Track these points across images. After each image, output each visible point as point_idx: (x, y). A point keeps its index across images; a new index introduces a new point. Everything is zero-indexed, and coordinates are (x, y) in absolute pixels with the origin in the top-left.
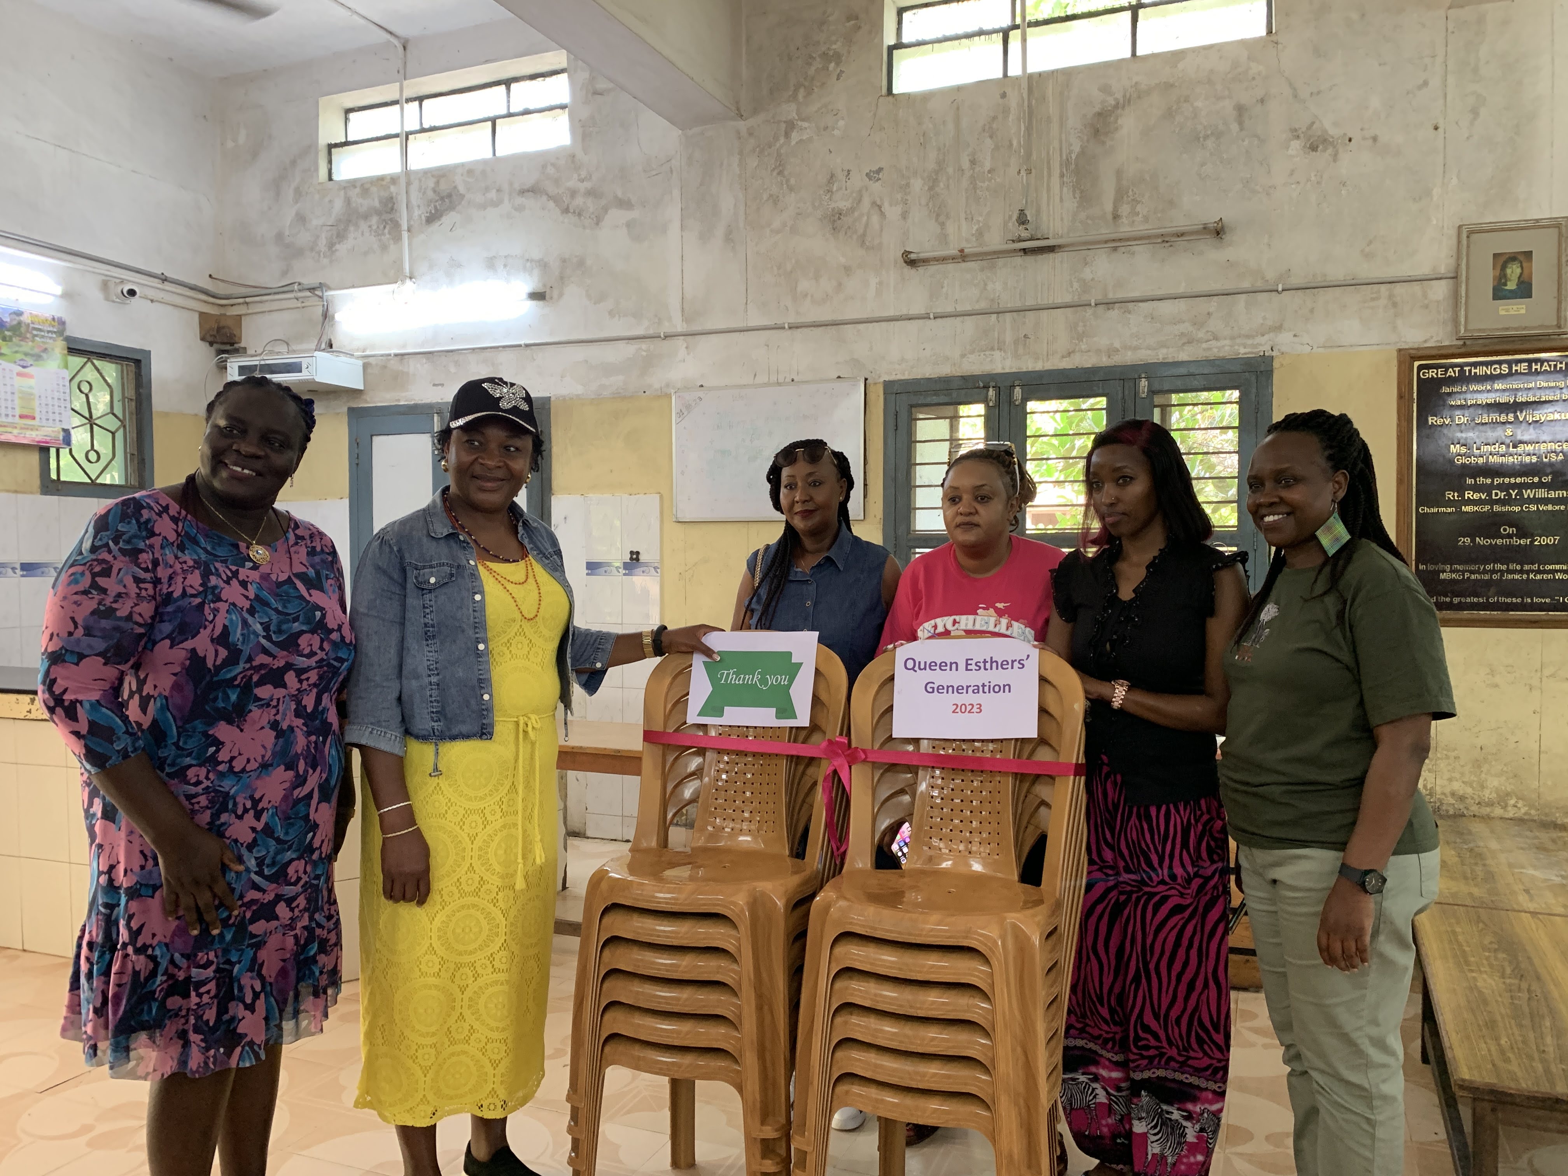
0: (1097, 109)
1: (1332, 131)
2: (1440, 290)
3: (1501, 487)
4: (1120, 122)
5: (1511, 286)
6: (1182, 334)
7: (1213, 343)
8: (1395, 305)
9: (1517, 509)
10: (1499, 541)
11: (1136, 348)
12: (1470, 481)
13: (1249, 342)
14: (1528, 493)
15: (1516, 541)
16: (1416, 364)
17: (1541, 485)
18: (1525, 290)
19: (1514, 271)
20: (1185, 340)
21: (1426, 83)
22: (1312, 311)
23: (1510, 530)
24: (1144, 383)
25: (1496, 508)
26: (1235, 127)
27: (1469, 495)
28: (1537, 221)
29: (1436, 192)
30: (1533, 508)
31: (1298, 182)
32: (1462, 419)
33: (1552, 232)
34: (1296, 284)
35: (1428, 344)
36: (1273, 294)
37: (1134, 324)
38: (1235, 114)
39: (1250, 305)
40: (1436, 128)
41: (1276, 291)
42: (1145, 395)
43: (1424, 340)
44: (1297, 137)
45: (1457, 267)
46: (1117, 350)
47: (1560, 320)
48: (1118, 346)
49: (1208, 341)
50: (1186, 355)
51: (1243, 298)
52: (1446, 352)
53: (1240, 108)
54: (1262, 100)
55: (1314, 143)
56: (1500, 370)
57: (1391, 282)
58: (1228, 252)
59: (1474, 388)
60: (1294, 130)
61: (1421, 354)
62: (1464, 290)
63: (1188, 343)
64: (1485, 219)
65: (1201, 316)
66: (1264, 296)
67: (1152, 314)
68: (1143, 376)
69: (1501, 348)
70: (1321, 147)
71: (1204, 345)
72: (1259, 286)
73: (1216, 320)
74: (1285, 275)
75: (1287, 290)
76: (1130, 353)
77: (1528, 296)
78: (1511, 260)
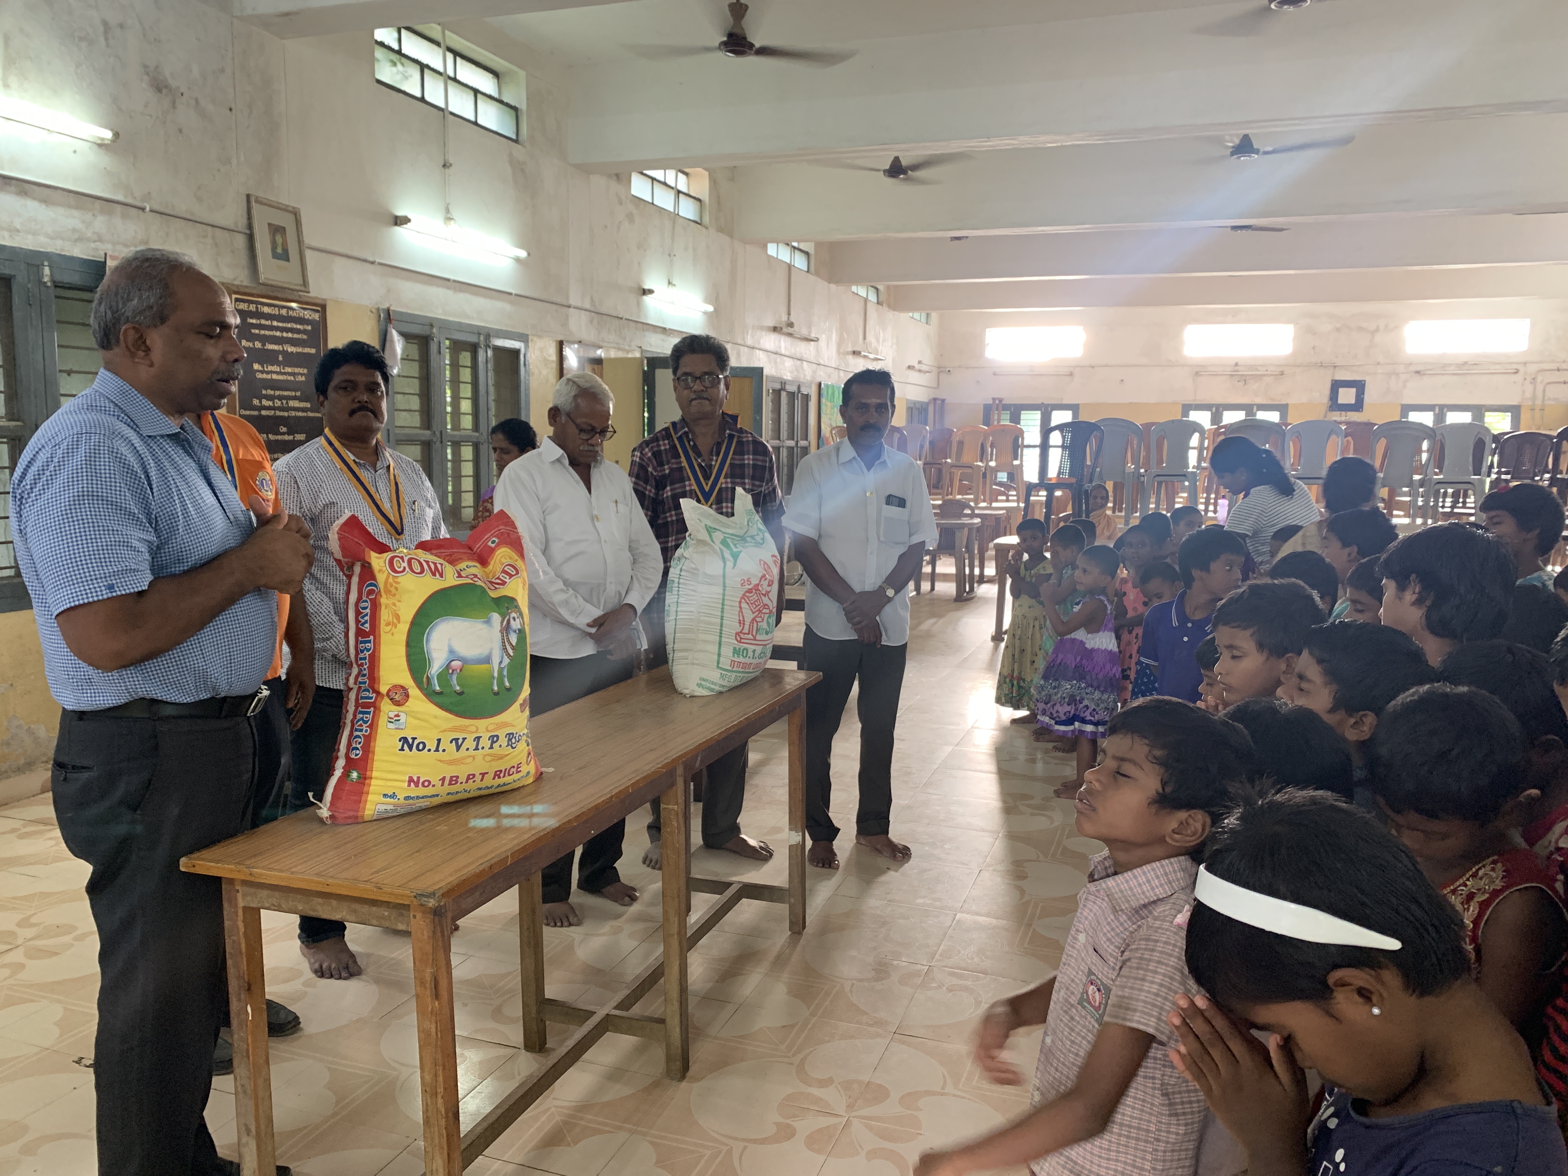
1: (173, 83)
2: (240, 241)
3: (280, 398)
5: (279, 250)
6: (74, 230)
8: (216, 245)
9: (286, 414)
10: (279, 437)
11: (35, 234)
12: (264, 392)
14: (292, 403)
15: (286, 437)
17: (295, 398)
18: (285, 256)
19: (279, 239)
20: (76, 236)
21: (222, 71)
22: (167, 234)
23: (284, 429)
24: (47, 271)
25: (278, 413)
26: (102, 40)
27: (265, 403)
28: (287, 206)
29: (234, 161)
30: (293, 413)
31: (151, 116)
32: (258, 345)
33: (292, 217)
34: (156, 207)
35: (236, 283)
36: (140, 212)
37: (31, 208)
38: (101, 28)
39: (124, 216)
40: (231, 110)
41: (143, 209)
42: (49, 284)
43: (234, 279)
44: (148, 74)
45: (250, 226)
46: (18, 231)
47: (305, 283)
48: (19, 227)
49: (95, 241)
50: (78, 251)
51: (119, 208)
52: (247, 290)
53: (105, 24)
54: (121, 26)
55: (160, 86)
56: (275, 311)
57: (213, 226)
58: (104, 160)
59: (263, 322)
60: (145, 66)
61: (236, 289)
62: (258, 245)
63: (79, 240)
64: (261, 194)
65: (88, 216)
66: (134, 211)
67: (45, 201)
68: (46, 263)
69: (280, 295)
70: (164, 91)
71: (93, 245)
72: (130, 201)
73: (100, 223)
74: (147, 197)
75: (151, 211)
76: (30, 237)
77: (288, 260)
78: (276, 230)
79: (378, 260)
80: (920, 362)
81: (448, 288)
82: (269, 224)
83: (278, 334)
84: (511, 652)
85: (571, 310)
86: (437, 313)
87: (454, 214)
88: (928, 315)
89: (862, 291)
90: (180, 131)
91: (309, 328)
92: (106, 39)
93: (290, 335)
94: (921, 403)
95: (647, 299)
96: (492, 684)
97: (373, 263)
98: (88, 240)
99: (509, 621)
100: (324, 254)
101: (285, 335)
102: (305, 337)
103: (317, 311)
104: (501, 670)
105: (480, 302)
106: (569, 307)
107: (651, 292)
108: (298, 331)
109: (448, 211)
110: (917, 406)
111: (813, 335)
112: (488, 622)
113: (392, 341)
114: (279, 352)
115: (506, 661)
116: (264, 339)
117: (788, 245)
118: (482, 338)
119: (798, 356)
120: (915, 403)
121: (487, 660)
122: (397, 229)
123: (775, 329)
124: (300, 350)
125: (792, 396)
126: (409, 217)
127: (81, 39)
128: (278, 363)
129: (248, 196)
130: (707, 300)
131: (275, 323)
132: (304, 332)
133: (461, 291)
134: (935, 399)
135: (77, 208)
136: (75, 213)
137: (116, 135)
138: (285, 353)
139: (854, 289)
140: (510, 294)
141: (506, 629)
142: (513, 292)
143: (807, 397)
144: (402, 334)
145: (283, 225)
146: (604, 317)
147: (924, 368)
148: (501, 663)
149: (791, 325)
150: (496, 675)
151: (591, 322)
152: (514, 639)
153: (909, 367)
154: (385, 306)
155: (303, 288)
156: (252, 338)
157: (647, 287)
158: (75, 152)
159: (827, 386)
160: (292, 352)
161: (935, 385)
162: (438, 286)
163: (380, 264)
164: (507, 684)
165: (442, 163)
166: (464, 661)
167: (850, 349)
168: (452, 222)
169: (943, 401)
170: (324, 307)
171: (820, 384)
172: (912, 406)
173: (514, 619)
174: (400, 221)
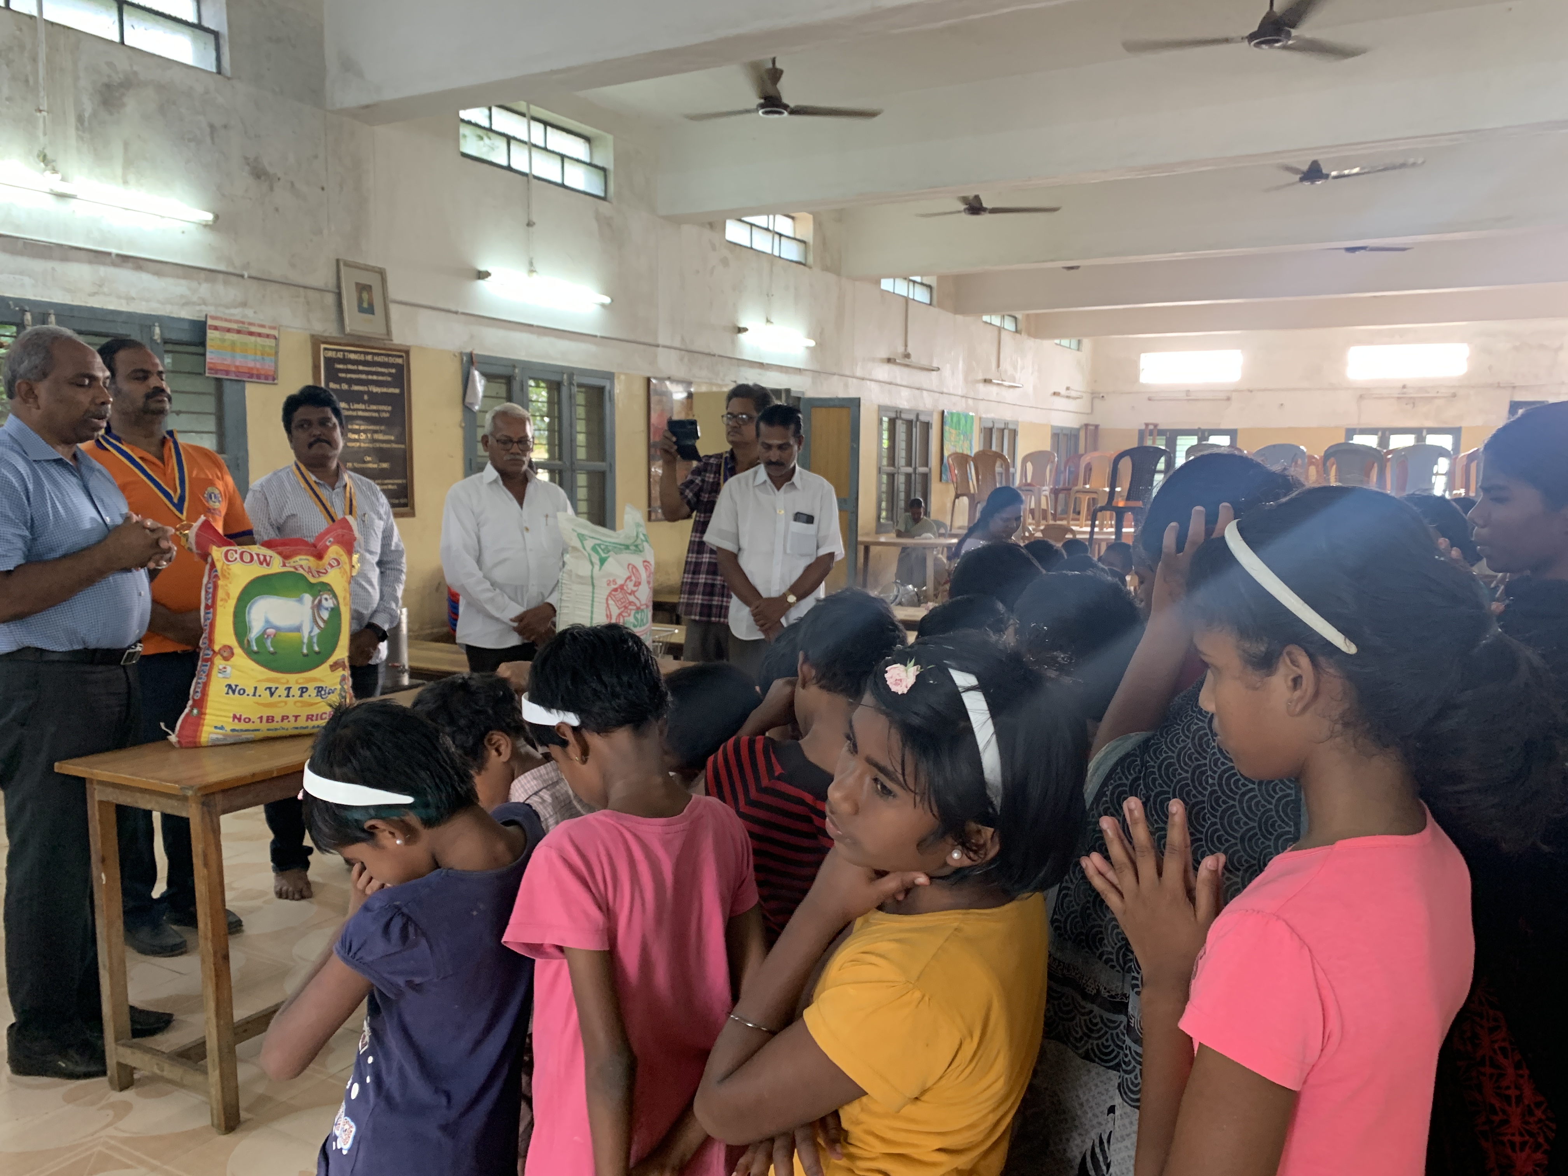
0: (105, 80)
1: (271, 170)
2: (330, 299)
3: (365, 432)
4: (125, 100)
5: (365, 305)
6: (182, 296)
7: (203, 307)
8: (308, 303)
9: (371, 446)
10: (364, 466)
11: (148, 300)
13: (227, 311)
14: (376, 436)
15: (371, 466)
16: (323, 346)
17: (379, 432)
18: (370, 310)
19: (365, 296)
21: (316, 157)
22: (265, 297)
23: (369, 459)
24: (157, 330)
25: (363, 445)
26: (208, 139)
28: (374, 267)
29: (326, 232)
30: (378, 445)
31: (250, 199)
32: (345, 387)
33: (378, 276)
34: (254, 274)
35: (326, 334)
36: (240, 279)
37: (145, 279)
38: (208, 130)
39: (225, 283)
40: (323, 189)
41: (242, 276)
42: (159, 341)
43: (324, 331)
44: (248, 164)
45: (339, 286)
46: (134, 299)
47: (389, 332)
48: (134, 295)
49: (199, 305)
50: (186, 314)
51: (221, 276)
52: (335, 341)
53: (212, 127)
54: (225, 127)
55: (259, 173)
56: (362, 357)
57: (305, 287)
58: (209, 238)
59: (350, 367)
60: (246, 158)
61: (324, 340)
62: (345, 302)
63: (186, 304)
64: (350, 259)
65: (194, 284)
66: (233, 279)
67: (158, 274)
68: (157, 324)
69: (364, 343)
70: (263, 178)
71: (198, 308)
72: (231, 270)
73: (204, 289)
74: (247, 266)
75: (250, 277)
76: (144, 303)
77: (373, 313)
78: (363, 288)
79: (460, 310)
80: (1068, 389)
81: (532, 333)
82: (357, 284)
83: (364, 377)
84: (322, 625)
85: (660, 349)
86: (521, 355)
87: (537, 266)
88: (1079, 342)
89: (996, 320)
90: (277, 210)
91: (393, 371)
92: (212, 139)
93: (375, 377)
94: (1071, 429)
95: (742, 336)
96: (302, 648)
97: (456, 313)
98: (194, 304)
99: (320, 601)
100: (409, 308)
101: (370, 377)
102: (389, 379)
103: (401, 357)
104: (310, 638)
105: (564, 345)
106: (658, 346)
107: (745, 330)
108: (383, 374)
109: (531, 264)
110: (1065, 432)
111: (935, 365)
112: (300, 601)
113: (474, 381)
114: (363, 393)
115: (316, 631)
116: (350, 382)
117: (905, 279)
118: (565, 377)
119: (918, 386)
120: (1062, 429)
121: (298, 629)
122: (481, 283)
123: (889, 360)
124: (385, 390)
125: (910, 424)
126: (490, 271)
127: (190, 140)
128: (364, 402)
129: (338, 261)
130: (810, 336)
131: (361, 368)
132: (390, 374)
133: (545, 335)
134: (1086, 425)
135: (185, 278)
136: (183, 282)
137: (217, 217)
138: (370, 393)
139: (986, 318)
140: (596, 336)
141: (318, 607)
142: (598, 334)
143: (927, 426)
144: (484, 374)
145: (368, 283)
146: (696, 355)
147: (1073, 394)
148: (311, 632)
149: (907, 356)
150: (306, 640)
151: (682, 359)
152: (325, 615)
153: (1055, 394)
154: (468, 350)
155: (386, 337)
156: (339, 381)
157: (742, 325)
158: (183, 232)
159: (952, 414)
160: (377, 393)
161: (1089, 411)
162: (521, 331)
163: (463, 314)
164: (316, 649)
165: (526, 222)
166: (278, 629)
167: (981, 377)
168: (534, 274)
169: (1097, 427)
170: (407, 352)
171: (943, 412)
172: (1059, 431)
173: (326, 599)
174: (483, 275)
